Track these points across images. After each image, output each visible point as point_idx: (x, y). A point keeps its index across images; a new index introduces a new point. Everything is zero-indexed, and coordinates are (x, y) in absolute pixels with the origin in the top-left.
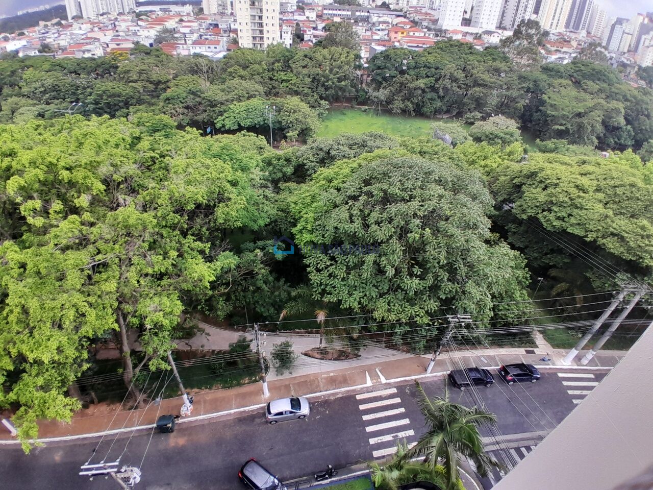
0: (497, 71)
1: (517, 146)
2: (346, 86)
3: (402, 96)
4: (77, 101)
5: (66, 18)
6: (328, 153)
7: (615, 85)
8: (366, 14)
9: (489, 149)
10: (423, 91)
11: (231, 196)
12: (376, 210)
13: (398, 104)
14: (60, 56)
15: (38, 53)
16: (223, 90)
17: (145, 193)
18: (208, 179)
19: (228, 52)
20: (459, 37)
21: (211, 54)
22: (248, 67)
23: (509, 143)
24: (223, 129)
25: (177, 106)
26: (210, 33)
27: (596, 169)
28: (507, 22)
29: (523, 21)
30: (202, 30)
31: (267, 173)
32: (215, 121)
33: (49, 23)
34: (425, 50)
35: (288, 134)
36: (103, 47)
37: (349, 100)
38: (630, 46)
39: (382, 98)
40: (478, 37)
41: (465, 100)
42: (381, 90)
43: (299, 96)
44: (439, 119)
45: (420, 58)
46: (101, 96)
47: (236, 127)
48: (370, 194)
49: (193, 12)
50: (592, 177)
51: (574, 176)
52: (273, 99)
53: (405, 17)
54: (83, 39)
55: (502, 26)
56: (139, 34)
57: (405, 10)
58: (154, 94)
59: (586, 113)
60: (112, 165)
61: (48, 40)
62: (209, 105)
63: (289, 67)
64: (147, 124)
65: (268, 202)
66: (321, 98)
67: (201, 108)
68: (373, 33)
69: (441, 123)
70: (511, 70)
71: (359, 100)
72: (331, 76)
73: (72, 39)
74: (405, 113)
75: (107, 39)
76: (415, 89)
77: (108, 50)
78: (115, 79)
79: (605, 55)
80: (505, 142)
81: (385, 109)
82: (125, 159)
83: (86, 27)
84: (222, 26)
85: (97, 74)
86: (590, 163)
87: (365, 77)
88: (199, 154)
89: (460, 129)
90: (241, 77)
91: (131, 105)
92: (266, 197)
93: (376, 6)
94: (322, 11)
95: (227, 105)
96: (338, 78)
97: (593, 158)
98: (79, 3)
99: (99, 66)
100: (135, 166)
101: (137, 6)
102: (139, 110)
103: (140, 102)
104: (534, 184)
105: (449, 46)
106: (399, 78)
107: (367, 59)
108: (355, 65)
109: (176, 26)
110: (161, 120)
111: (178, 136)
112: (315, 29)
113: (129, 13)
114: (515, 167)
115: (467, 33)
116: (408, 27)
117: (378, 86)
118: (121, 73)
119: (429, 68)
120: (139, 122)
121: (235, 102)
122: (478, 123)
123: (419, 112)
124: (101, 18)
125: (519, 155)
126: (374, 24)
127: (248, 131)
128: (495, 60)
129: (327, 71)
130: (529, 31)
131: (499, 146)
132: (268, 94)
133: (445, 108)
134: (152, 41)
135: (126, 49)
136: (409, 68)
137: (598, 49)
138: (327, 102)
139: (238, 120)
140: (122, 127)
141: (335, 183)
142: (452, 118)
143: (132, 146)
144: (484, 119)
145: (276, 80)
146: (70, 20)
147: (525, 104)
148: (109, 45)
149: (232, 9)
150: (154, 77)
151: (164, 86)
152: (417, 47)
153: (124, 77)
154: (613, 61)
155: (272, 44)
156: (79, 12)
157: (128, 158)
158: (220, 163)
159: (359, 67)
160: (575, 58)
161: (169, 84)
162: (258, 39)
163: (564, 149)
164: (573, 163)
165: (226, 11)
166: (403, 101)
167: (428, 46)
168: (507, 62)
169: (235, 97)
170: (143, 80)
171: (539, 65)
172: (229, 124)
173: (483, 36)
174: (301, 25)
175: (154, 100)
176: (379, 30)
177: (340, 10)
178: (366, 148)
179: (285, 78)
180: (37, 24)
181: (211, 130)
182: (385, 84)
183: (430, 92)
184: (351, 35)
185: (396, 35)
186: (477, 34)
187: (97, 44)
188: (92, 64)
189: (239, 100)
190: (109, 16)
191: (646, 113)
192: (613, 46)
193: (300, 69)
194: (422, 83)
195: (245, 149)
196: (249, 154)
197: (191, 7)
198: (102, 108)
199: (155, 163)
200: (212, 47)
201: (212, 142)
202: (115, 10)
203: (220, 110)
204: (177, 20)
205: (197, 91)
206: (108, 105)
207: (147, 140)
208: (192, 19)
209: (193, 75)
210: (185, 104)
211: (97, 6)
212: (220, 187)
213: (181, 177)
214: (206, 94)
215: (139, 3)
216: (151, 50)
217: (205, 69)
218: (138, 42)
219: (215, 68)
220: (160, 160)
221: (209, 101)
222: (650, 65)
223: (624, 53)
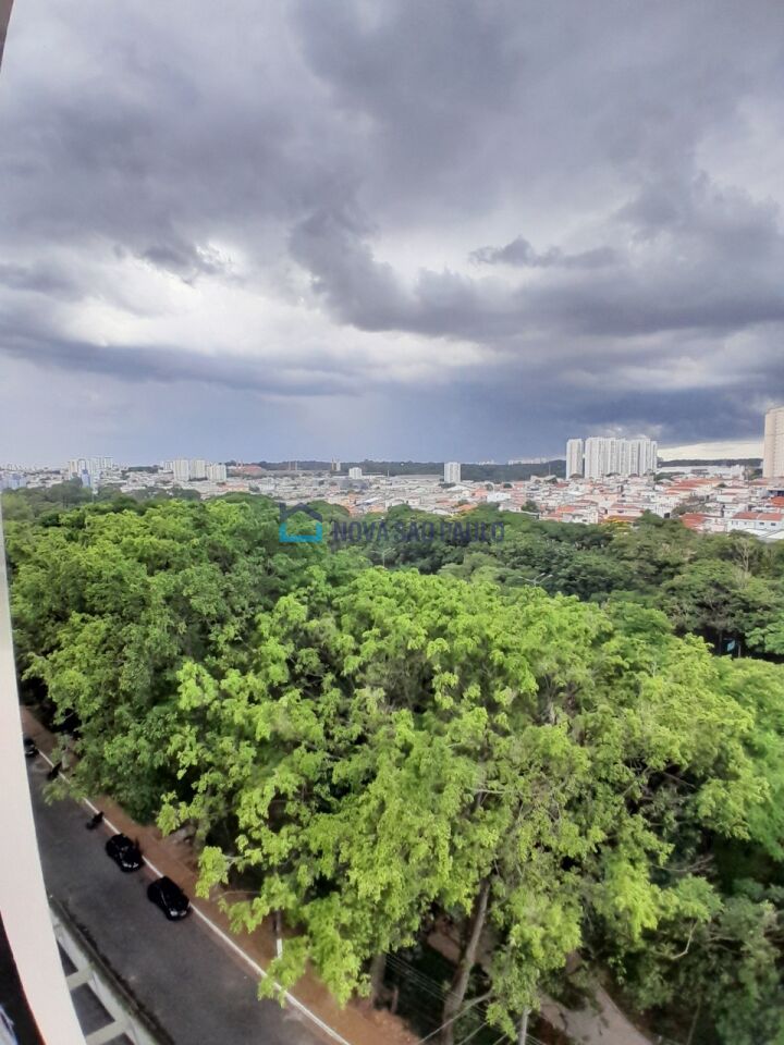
4: (548, 571)
5: (563, 476)
11: (740, 772)
14: (544, 517)
15: (520, 511)
17: (590, 715)
21: (764, 532)
24: (759, 650)
25: (684, 600)
26: (767, 504)
30: (753, 499)
32: (747, 634)
33: (542, 479)
36: (599, 513)
46: (579, 571)
49: (744, 474)
54: (578, 502)
56: (652, 500)
58: (654, 579)
60: (559, 661)
61: (535, 499)
62: (740, 607)
64: (629, 619)
67: (727, 609)
73: (564, 500)
75: (607, 505)
77: (606, 517)
78: (603, 553)
82: (579, 658)
83: (586, 488)
85: (583, 544)
88: (698, 680)
91: (616, 588)
95: (775, 612)
98: (584, 460)
99: (587, 535)
100: (588, 672)
101: (658, 467)
102: (624, 596)
103: (629, 586)
109: (712, 492)
110: (651, 617)
111: (671, 645)
113: (645, 475)
118: (614, 546)
120: (617, 614)
124: (606, 479)
134: (669, 511)
135: (630, 518)
140: (588, 614)
143: (597, 643)
146: (568, 479)
148: (609, 512)
150: (660, 557)
151: (671, 570)
153: (616, 552)
156: (581, 471)
157: (582, 657)
158: (733, 705)
161: (680, 569)
170: (643, 559)
172: (773, 644)
175: (650, 587)
180: (527, 478)
181: (736, 647)
187: (593, 508)
188: (581, 532)
190: (618, 477)
197: (742, 468)
198: (575, 586)
199: (621, 675)
200: (768, 523)
201: (729, 667)
202: (627, 471)
203: (761, 617)
204: (715, 485)
205: (726, 584)
206: (584, 583)
207: (621, 641)
208: (740, 484)
209: (723, 560)
210: (699, 600)
211: (605, 465)
212: (722, 748)
213: (655, 707)
214: (741, 590)
215: (662, 464)
216: (664, 522)
217: (747, 554)
218: (648, 511)
219: (766, 554)
220: (630, 673)
221: (743, 601)
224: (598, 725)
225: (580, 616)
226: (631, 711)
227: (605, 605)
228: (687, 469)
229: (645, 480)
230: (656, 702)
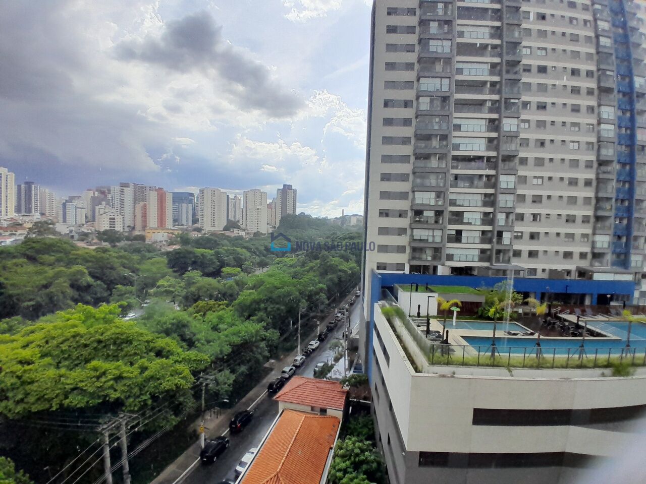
38: (86, 217)
222: (108, 228)
223: (83, 225)
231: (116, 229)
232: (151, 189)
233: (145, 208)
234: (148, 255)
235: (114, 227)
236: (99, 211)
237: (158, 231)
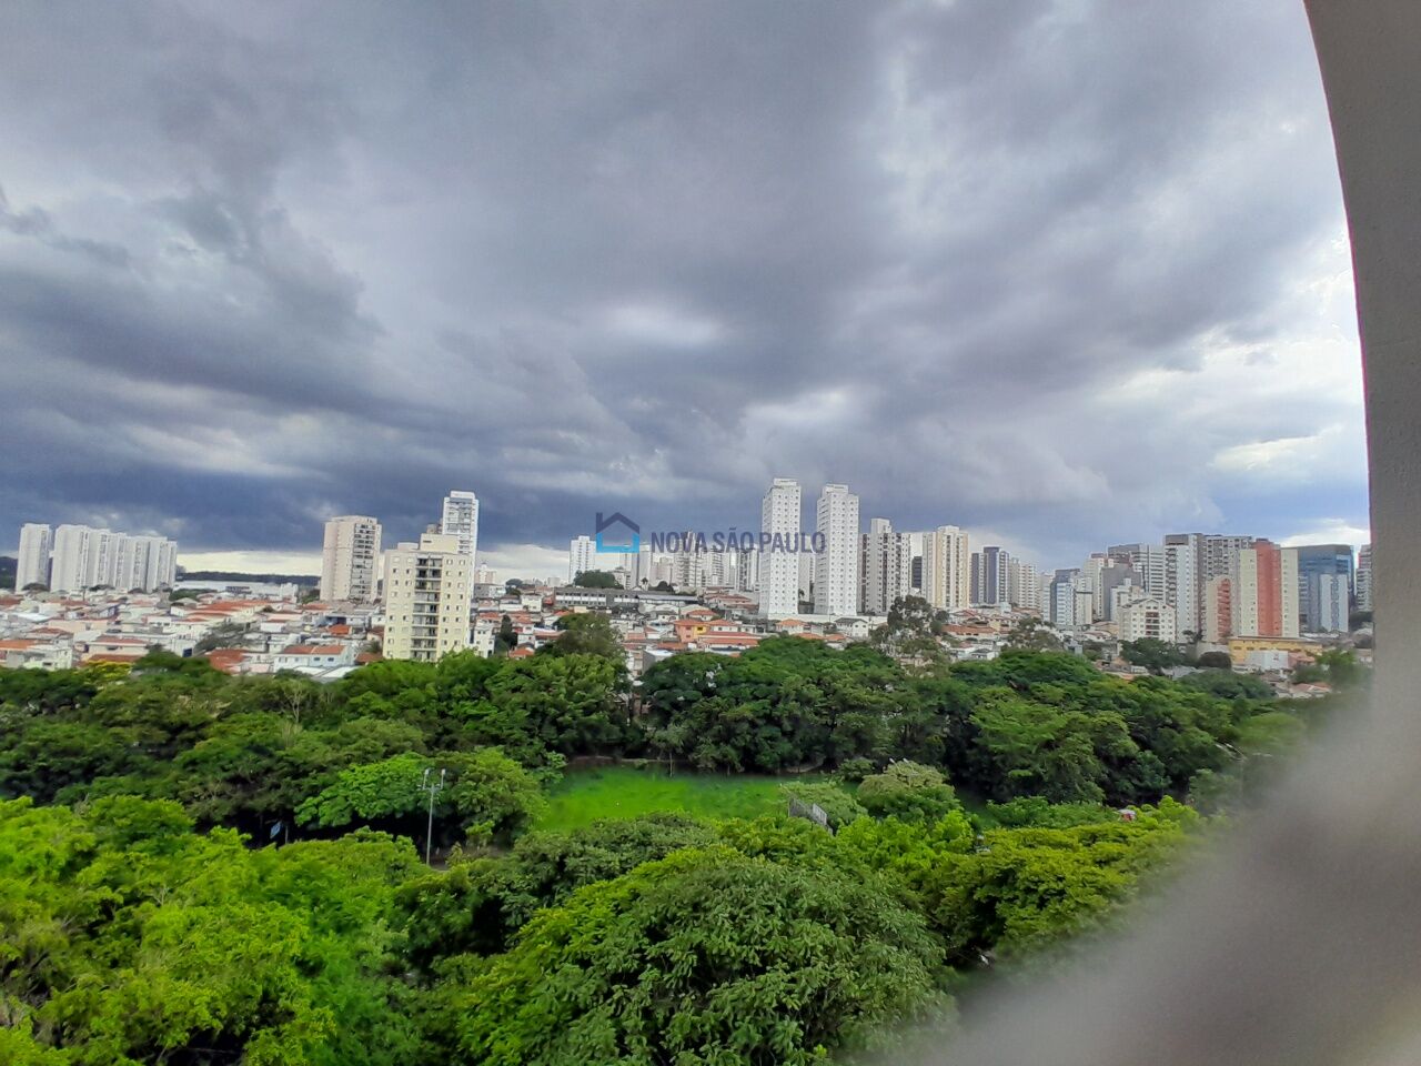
0: (877, 682)
1: (956, 818)
2: (600, 721)
3: (714, 736)
5: (11, 585)
6: (561, 865)
7: (1091, 682)
8: (633, 601)
9: (906, 831)
10: (753, 725)
11: (294, 1007)
12: (683, 1005)
13: (707, 751)
16: (329, 741)
18: (237, 960)
19: (357, 668)
20: (799, 630)
21: (319, 671)
22: (395, 693)
23: (940, 813)
24: (311, 827)
25: (209, 777)
26: (324, 634)
27: (1122, 848)
28: (874, 602)
29: (898, 600)
30: (308, 628)
31: (405, 934)
32: (296, 809)
34: (743, 653)
35: (469, 830)
36: (74, 650)
37: (607, 748)
38: (1094, 612)
39: (675, 741)
40: (831, 629)
41: (834, 736)
42: (671, 726)
43: (501, 746)
44: (793, 776)
45: (737, 668)
46: (34, 752)
47: (346, 820)
48: (664, 963)
49: (297, 595)
50: (1121, 865)
51: (1087, 869)
52: (441, 755)
53: (701, 603)
54: (35, 631)
55: (867, 609)
56: (165, 630)
57: (700, 593)
58: (164, 751)
59: (1058, 740)
62: (287, 774)
63: (484, 691)
64: (122, 822)
65: (397, 1017)
66: (550, 747)
67: (269, 780)
68: (647, 629)
69: (798, 784)
70: (901, 679)
71: (629, 747)
72: (571, 705)
73: (10, 628)
74: (722, 767)
75: (89, 637)
76: (736, 721)
77: (86, 658)
78: (79, 718)
79: (1053, 635)
80: (932, 814)
81: (683, 762)
82: (38, 906)
83: (48, 609)
84: (354, 620)
85: (43, 705)
86: (1105, 837)
87: (637, 704)
88: (230, 893)
89: (838, 792)
90: (378, 714)
91: (100, 774)
92: (392, 1000)
93: (650, 588)
94: (554, 596)
95: (332, 772)
96: (584, 708)
97: (1107, 825)
98: (51, 560)
99: (51, 688)
100: (58, 923)
101: (177, 580)
102: (113, 786)
103: (122, 767)
104: (1016, 898)
105: (783, 646)
106: (702, 703)
107: (639, 672)
108: (616, 682)
109: (255, 619)
110: (157, 812)
111: (190, 849)
112: (538, 625)
113: (156, 591)
114: (967, 862)
115: (811, 624)
116: (709, 618)
117: (665, 718)
118: (99, 705)
119: (757, 683)
120: (102, 817)
121: (353, 765)
122: (869, 778)
123: (752, 765)
124: (88, 595)
125: (964, 836)
126: (647, 616)
127: (374, 829)
128: (867, 664)
129: (562, 696)
130: (913, 614)
131: (922, 822)
132: (432, 745)
133: (800, 754)
134: (191, 645)
135: (126, 658)
136: (719, 685)
137: (1038, 628)
138: (561, 755)
139: (354, 803)
140: (53, 827)
141: (575, 944)
142: (817, 770)
143: (70, 869)
144: (878, 769)
145: (453, 717)
146: (19, 590)
147: (945, 736)
148: (91, 649)
149: (380, 593)
150: (174, 715)
151: (191, 734)
152: (729, 649)
153: (101, 715)
154: (1073, 643)
155: (452, 652)
156: (44, 579)
158: (281, 912)
159: (626, 687)
160: (1004, 648)
161: (204, 731)
162: (423, 644)
163: (1046, 815)
164: (1075, 841)
165: (367, 596)
166: (716, 744)
167: (748, 647)
168: (890, 666)
169: (355, 753)
170: (146, 721)
171: (947, 666)
172: (329, 814)
173: (838, 627)
174: (513, 619)
175: (157, 765)
176: (657, 625)
177: (586, 595)
178: (649, 849)
179: (474, 712)
181: (283, 830)
182: (676, 714)
183: (765, 724)
184: (608, 634)
185: (689, 632)
186: (829, 624)
187: (64, 644)
188: (39, 683)
189: (364, 760)
190: (110, 593)
191: (1169, 721)
192: (1065, 616)
193: (506, 695)
194: (746, 709)
195: (356, 872)
196: (364, 884)
197: (295, 587)
198: (27, 779)
199: (111, 917)
200: (324, 659)
201: (273, 861)
202: (126, 586)
203: (314, 783)
204: (258, 609)
205: (268, 745)
206: (44, 772)
207: (109, 861)
208: (292, 608)
209: (266, 711)
210: (231, 774)
211: (89, 571)
212: (268, 979)
213: (167, 955)
214: (288, 750)
215: (183, 576)
216: (183, 664)
217: (297, 700)
218: (158, 647)
219: (321, 698)
220: (125, 909)
221: (292, 764)
222: (1144, 635)
223: (1088, 626)
224: (82, 1008)
225: (37, 833)
226: (131, 971)
227: (82, 806)
228: (220, 586)
229: (156, 599)
230: (167, 945)
231: (1161, 637)
232: (1239, 543)
233: (1225, 588)
234: (1252, 704)
235: (1156, 633)
236: (1119, 598)
237: (1263, 644)
